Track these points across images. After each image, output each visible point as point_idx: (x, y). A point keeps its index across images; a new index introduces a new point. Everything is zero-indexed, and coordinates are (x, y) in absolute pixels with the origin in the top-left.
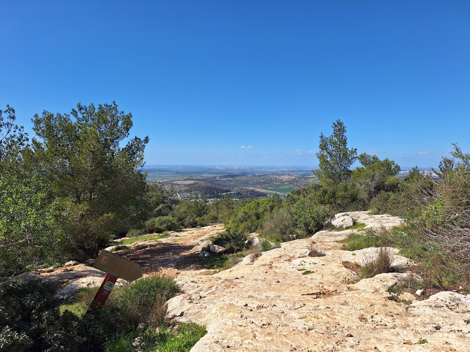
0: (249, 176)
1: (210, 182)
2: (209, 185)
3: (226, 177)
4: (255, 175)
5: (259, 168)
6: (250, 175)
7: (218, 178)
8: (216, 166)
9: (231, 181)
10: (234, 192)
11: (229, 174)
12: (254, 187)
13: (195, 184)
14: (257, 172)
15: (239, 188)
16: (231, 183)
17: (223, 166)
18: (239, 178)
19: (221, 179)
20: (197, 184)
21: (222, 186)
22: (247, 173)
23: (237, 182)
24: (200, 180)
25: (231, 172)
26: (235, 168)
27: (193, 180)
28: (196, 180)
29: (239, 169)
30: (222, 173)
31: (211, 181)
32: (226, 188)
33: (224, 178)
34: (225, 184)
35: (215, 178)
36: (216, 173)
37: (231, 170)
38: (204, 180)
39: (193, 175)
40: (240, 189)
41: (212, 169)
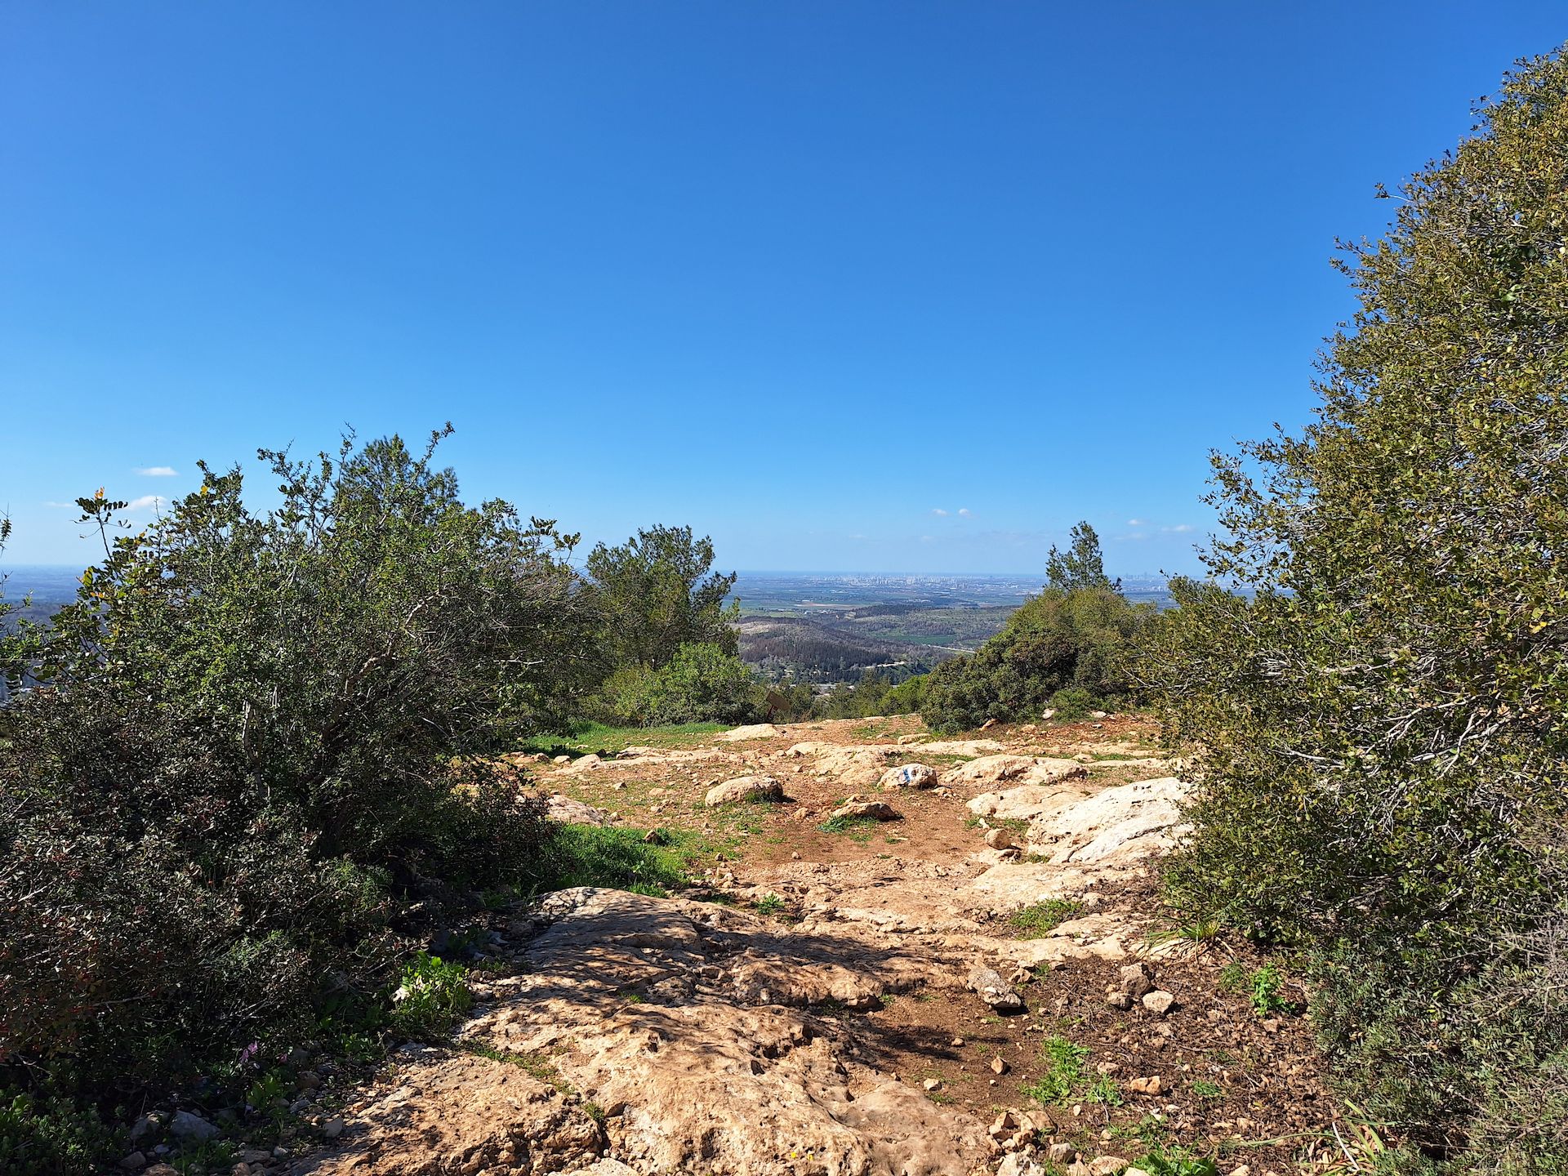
0: (958, 609)
1: (824, 628)
2: (820, 637)
3: (877, 611)
4: (975, 607)
5: (992, 582)
7: (850, 616)
8: (846, 575)
9: (892, 627)
10: (902, 663)
11: (885, 600)
12: (971, 646)
13: (774, 634)
14: (983, 597)
15: (922, 649)
16: (895, 633)
17: (867, 575)
18: (920, 615)
19: (862, 619)
20: (781, 635)
21: (862, 642)
22: (949, 600)
23: (915, 629)
24: (791, 620)
25: (895, 595)
26: (909, 582)
27: (768, 619)
28: (779, 620)
29: (923, 584)
30: (864, 598)
31: (825, 623)
32: (876, 650)
33: (869, 615)
34: (874, 635)
35: (842, 614)
36: (845, 599)
37: (894, 590)
38: (804, 622)
39: (766, 604)
40: (925, 652)
41: (832, 585)
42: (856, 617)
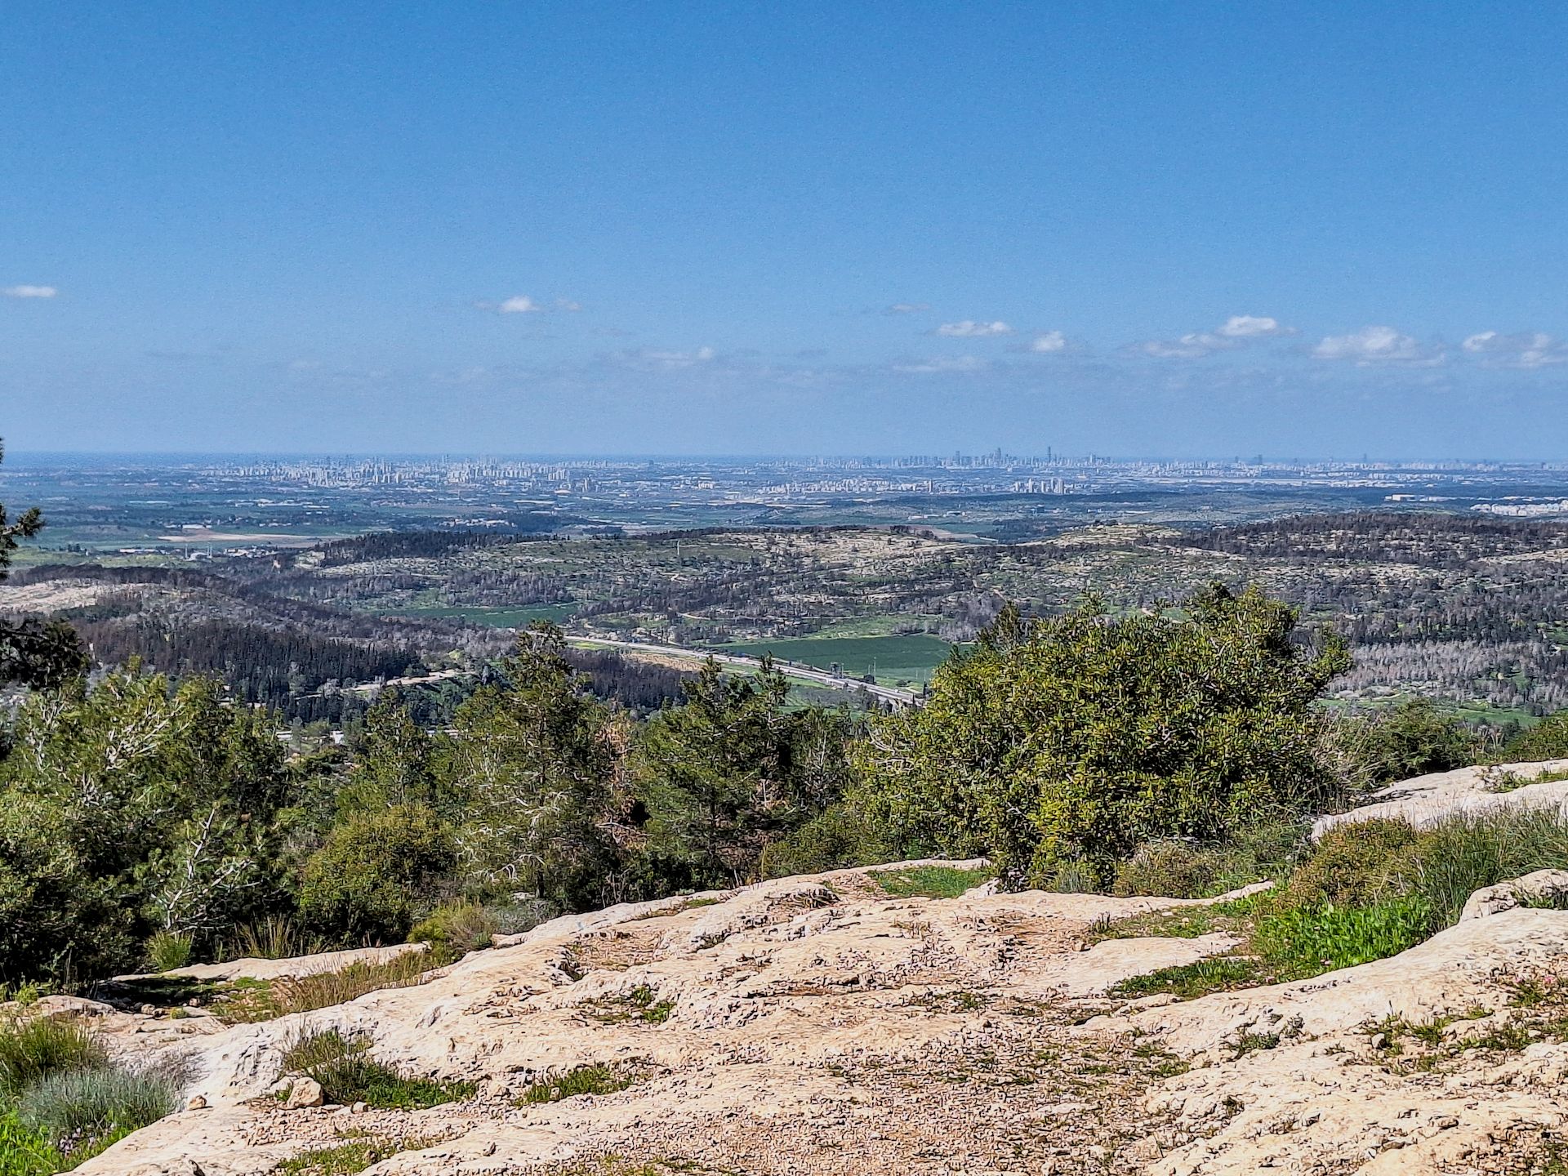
0: (577, 539)
1: (243, 593)
2: (236, 613)
3: (377, 547)
4: (618, 535)
5: (652, 474)
6: (578, 536)
7: (307, 563)
8: (293, 461)
9: (418, 587)
10: (450, 673)
11: (399, 522)
12: (611, 627)
13: (111, 608)
14: (633, 513)
15: (494, 638)
16: (425, 603)
17: (348, 460)
18: (486, 555)
19: (341, 570)
20: (129, 610)
21: (345, 626)
22: (553, 521)
23: (474, 590)
24: (156, 574)
25: (420, 508)
26: (453, 477)
27: (94, 573)
28: (124, 574)
29: (488, 483)
30: (341, 518)
31: (246, 581)
32: (381, 645)
33: (358, 559)
34: (372, 606)
35: (288, 557)
36: (295, 520)
37: (418, 497)
38: (191, 577)
39: (86, 537)
40: (505, 646)
41: (258, 487)
42: (325, 564)
